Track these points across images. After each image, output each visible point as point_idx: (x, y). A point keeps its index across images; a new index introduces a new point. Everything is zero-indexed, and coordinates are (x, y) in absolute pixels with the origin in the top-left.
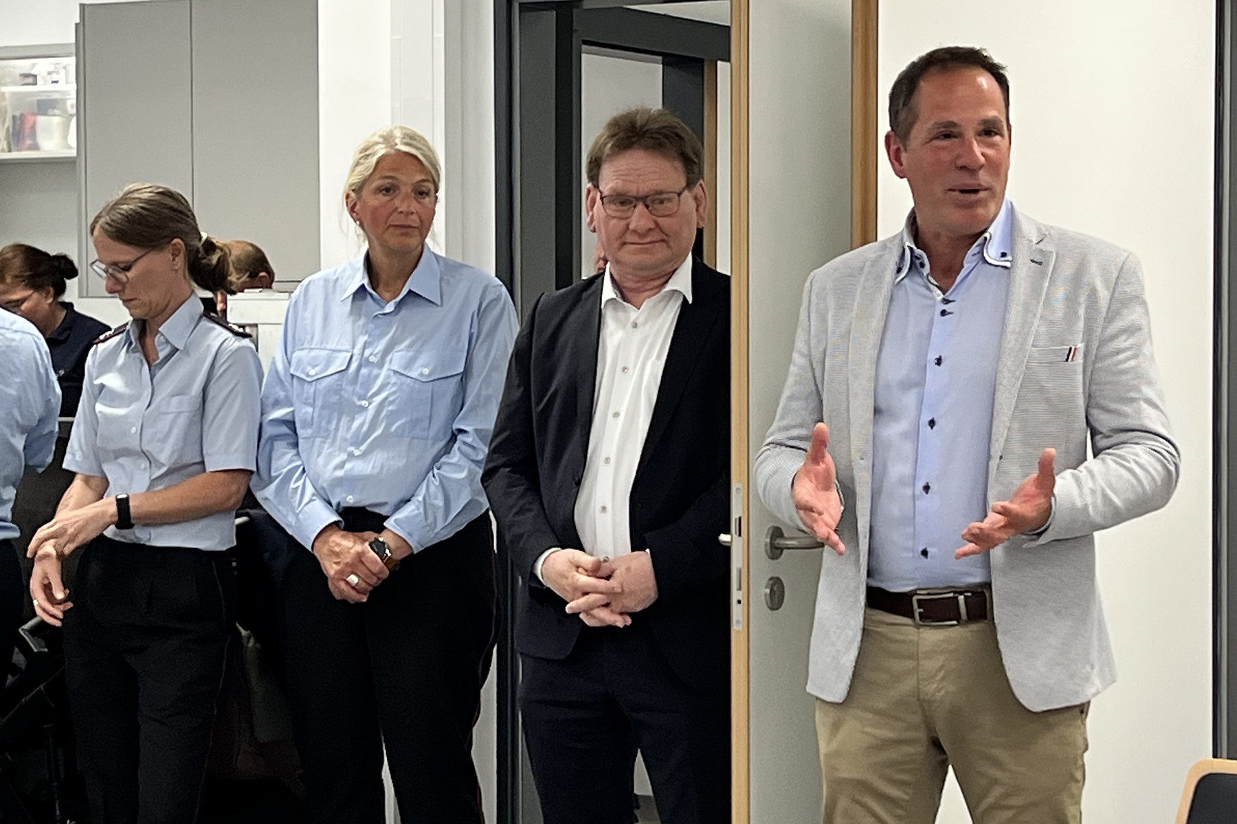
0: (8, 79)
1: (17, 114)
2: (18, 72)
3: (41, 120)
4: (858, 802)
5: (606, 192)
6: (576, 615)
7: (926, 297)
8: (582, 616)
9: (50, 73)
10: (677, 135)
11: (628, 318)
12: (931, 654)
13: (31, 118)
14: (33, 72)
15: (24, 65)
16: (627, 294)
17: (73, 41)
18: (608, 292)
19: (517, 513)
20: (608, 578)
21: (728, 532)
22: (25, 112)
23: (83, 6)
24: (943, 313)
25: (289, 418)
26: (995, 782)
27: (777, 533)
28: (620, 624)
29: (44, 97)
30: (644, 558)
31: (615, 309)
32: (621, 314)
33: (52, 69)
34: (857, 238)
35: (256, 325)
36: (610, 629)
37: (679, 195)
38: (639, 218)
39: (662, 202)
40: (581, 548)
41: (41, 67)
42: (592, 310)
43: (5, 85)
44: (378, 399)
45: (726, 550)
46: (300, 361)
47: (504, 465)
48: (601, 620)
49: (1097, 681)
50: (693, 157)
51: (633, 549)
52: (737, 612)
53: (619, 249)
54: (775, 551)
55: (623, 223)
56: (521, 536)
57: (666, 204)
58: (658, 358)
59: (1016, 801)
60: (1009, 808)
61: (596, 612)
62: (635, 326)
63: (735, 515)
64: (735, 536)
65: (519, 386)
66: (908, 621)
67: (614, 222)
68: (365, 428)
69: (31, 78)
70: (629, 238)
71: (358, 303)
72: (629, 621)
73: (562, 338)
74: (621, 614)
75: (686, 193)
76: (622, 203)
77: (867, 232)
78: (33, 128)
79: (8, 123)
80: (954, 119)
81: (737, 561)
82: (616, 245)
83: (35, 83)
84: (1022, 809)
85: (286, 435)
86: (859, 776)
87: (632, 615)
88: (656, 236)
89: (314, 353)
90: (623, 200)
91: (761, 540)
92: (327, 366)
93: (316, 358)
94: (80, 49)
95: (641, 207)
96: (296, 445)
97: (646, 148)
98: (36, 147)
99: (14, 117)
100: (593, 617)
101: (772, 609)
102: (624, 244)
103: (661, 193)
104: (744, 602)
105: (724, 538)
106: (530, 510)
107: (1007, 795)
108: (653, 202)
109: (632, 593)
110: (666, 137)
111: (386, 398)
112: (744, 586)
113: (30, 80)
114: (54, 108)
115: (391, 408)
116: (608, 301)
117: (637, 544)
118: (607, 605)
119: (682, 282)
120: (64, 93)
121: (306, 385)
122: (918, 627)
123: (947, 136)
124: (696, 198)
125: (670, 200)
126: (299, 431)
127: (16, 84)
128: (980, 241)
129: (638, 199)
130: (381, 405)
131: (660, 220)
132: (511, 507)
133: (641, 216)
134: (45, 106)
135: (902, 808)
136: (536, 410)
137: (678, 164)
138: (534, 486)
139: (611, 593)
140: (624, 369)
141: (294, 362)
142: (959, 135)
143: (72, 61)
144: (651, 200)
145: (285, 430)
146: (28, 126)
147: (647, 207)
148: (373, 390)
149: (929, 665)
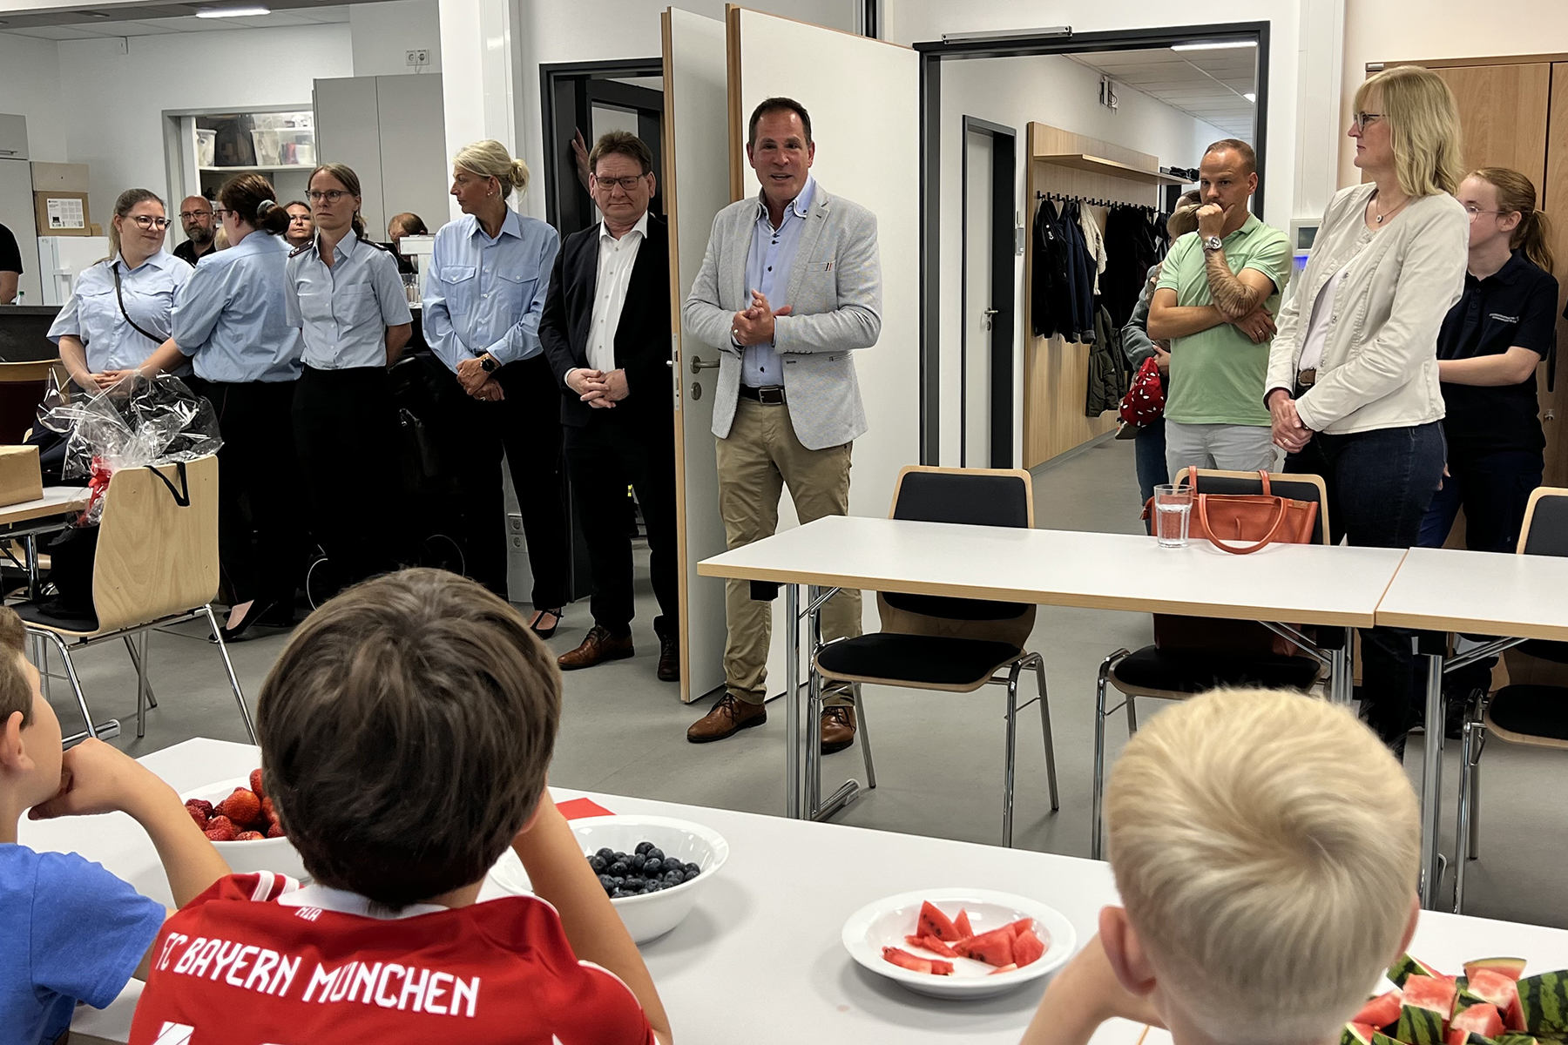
0: (279, 124)
1: (285, 143)
2: (283, 121)
3: (298, 147)
4: (734, 494)
5: (599, 176)
6: (586, 402)
7: (766, 231)
8: (590, 403)
9: (302, 121)
10: (637, 145)
11: (613, 246)
12: (768, 419)
13: (292, 147)
14: (293, 120)
15: (286, 116)
16: (613, 233)
17: (311, 102)
18: (603, 232)
19: (555, 351)
20: (603, 383)
21: (671, 359)
22: (289, 142)
23: (315, 80)
24: (774, 242)
25: (444, 304)
26: (801, 484)
27: (696, 360)
28: (609, 407)
29: (299, 134)
30: (622, 373)
31: (607, 241)
32: (610, 243)
33: (303, 118)
34: (733, 198)
35: (416, 255)
36: (605, 409)
37: (638, 178)
38: (616, 190)
39: (629, 182)
40: (589, 367)
41: (297, 117)
42: (595, 241)
43: (277, 127)
44: (492, 293)
45: (670, 369)
46: (446, 273)
47: (549, 325)
48: (600, 405)
49: (855, 433)
50: (646, 158)
51: (616, 368)
52: (677, 401)
53: (607, 208)
54: (696, 369)
55: (608, 194)
56: (556, 362)
57: (631, 184)
58: (629, 267)
59: (812, 493)
60: (809, 496)
61: (596, 400)
62: (617, 250)
63: (674, 351)
64: (675, 362)
65: (556, 283)
66: (758, 403)
67: (604, 192)
68: (487, 309)
69: (291, 124)
70: (611, 201)
71: (475, 241)
72: (614, 405)
73: (579, 257)
74: (610, 402)
75: (642, 177)
76: (608, 183)
77: (739, 195)
78: (294, 151)
79: (280, 148)
80: (771, 138)
81: (676, 375)
82: (606, 205)
83: (294, 126)
84: (815, 497)
85: (441, 312)
86: (735, 481)
87: (616, 402)
88: (626, 200)
89: (453, 269)
90: (608, 181)
91: (688, 364)
92: (463, 275)
93: (456, 271)
94: (316, 107)
95: (617, 184)
96: (449, 317)
97: (620, 152)
98: (296, 162)
99: (283, 146)
100: (596, 403)
101: (695, 399)
102: (610, 205)
103: (628, 177)
104: (680, 396)
105: (669, 362)
106: (561, 349)
107: (807, 490)
108: (624, 182)
109: (615, 391)
110: (631, 146)
111: (497, 293)
112: (680, 388)
113: (291, 125)
114: (305, 140)
115: (501, 297)
116: (603, 237)
117: (618, 365)
118: (602, 397)
119: (642, 226)
120: (309, 132)
121: (451, 287)
122: (762, 405)
123: (769, 147)
124: (648, 181)
125: (633, 182)
126: (450, 311)
127: (283, 127)
128: (791, 204)
129: (616, 179)
130: (494, 297)
131: (628, 192)
132: (553, 347)
133: (617, 189)
134: (300, 139)
135: (758, 496)
136: (566, 295)
137: (637, 161)
138: (565, 337)
139: (603, 390)
140: (611, 273)
141: (442, 273)
142: (775, 147)
143: (311, 114)
144: (623, 181)
145: (441, 309)
146: (291, 151)
147: (621, 184)
148: (490, 288)
149: (767, 425)
